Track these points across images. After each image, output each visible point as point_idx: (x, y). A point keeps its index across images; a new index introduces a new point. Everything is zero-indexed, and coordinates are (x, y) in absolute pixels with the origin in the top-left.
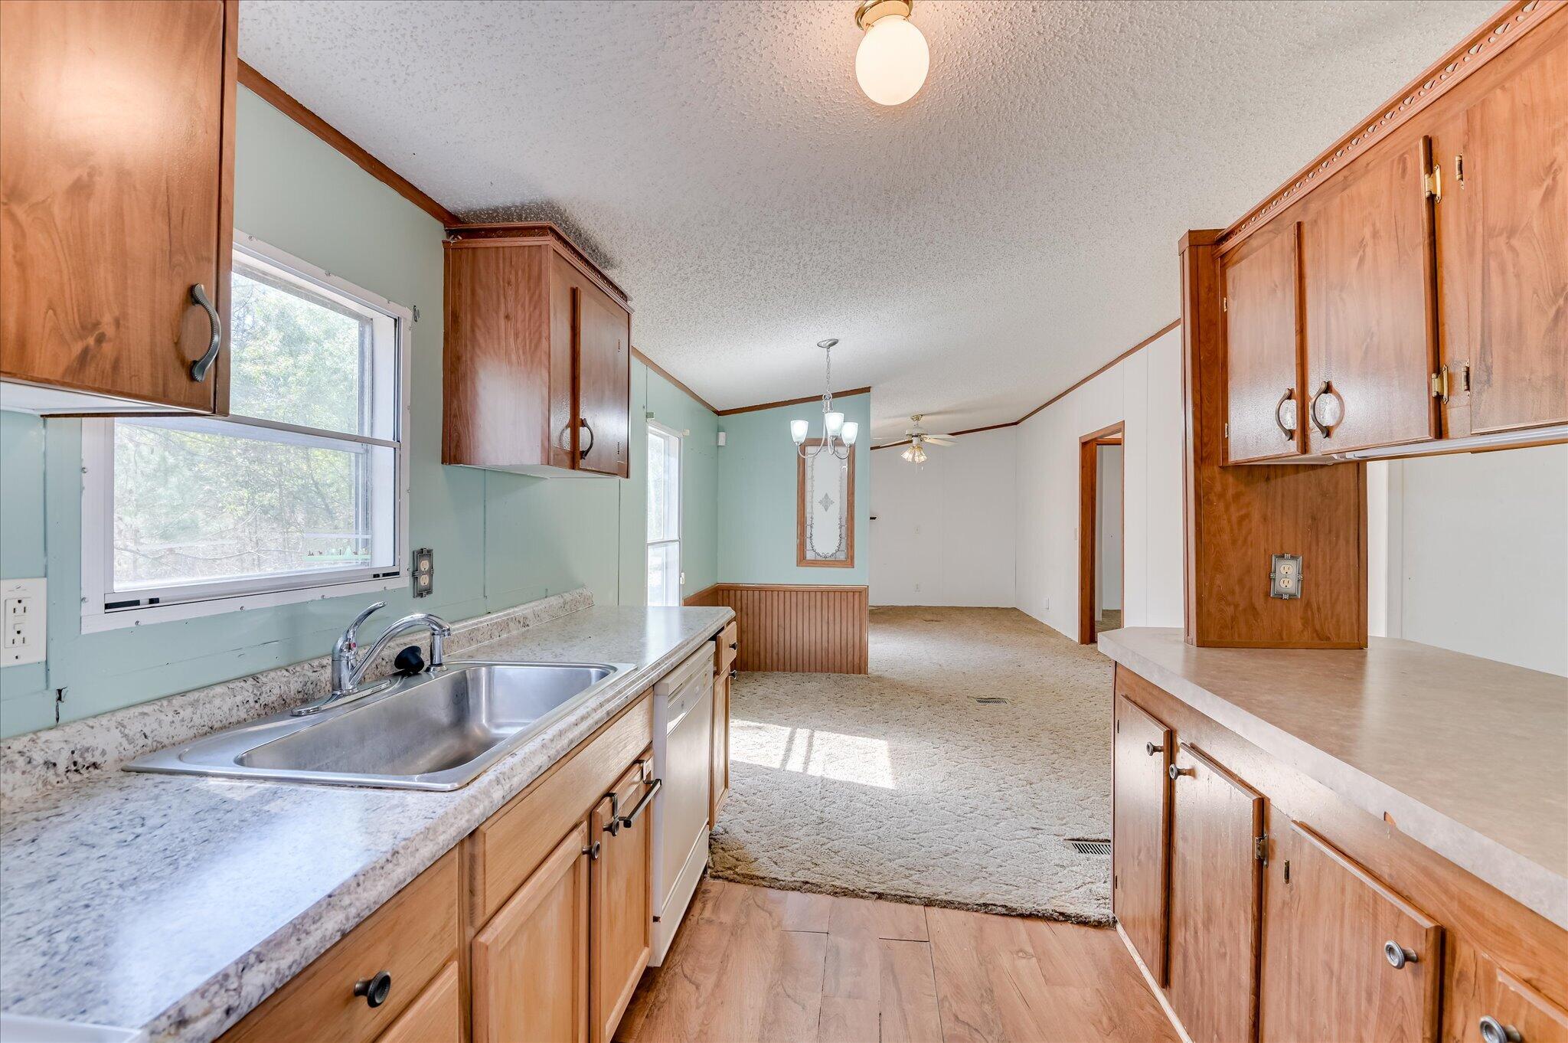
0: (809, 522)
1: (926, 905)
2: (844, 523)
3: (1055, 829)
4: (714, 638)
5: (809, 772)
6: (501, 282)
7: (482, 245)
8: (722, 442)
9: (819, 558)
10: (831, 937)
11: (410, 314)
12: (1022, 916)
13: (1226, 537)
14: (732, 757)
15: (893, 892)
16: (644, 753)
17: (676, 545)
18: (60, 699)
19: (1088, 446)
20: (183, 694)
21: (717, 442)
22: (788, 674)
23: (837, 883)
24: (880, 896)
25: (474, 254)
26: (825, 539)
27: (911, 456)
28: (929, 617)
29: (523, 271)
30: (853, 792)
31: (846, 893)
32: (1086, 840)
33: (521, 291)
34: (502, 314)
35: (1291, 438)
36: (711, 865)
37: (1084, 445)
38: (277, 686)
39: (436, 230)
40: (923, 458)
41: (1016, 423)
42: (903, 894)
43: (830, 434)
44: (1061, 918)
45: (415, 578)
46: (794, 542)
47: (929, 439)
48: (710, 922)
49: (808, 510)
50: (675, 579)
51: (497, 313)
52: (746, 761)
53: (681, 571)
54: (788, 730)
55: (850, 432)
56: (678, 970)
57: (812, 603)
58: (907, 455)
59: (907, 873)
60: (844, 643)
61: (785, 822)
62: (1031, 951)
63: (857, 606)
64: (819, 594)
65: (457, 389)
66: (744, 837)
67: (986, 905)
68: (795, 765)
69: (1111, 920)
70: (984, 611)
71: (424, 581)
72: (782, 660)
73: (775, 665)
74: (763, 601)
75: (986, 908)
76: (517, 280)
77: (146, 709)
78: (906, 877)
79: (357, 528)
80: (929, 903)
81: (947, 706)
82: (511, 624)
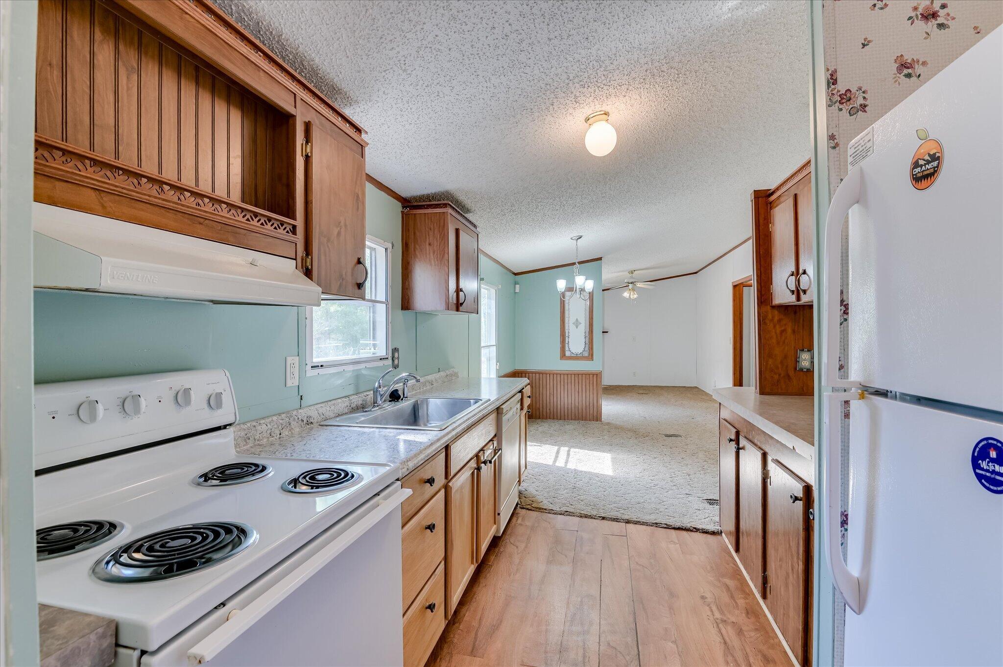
0: (567, 335)
1: (626, 523)
2: (587, 335)
3: (699, 495)
4: (520, 391)
5: (568, 467)
6: (427, 229)
7: (418, 212)
8: (517, 290)
9: (573, 355)
10: (579, 533)
11: (390, 245)
12: (674, 528)
13: (774, 341)
14: (528, 460)
15: (610, 517)
16: (493, 437)
17: (495, 347)
18: (301, 399)
19: (737, 288)
20: (330, 401)
21: (515, 291)
22: (556, 421)
23: (582, 512)
24: (604, 518)
25: (415, 217)
26: (577, 343)
27: (628, 295)
28: (641, 392)
29: (437, 224)
30: (591, 476)
31: (586, 516)
32: (715, 500)
33: (435, 233)
34: (427, 243)
35: (793, 294)
36: (520, 503)
37: (735, 287)
38: (357, 400)
39: (399, 205)
40: (635, 296)
41: (696, 273)
42: (615, 517)
43: (578, 287)
44: (694, 530)
45: (393, 360)
46: (559, 345)
47: (639, 285)
48: (521, 525)
49: (567, 328)
50: (494, 366)
51: (425, 242)
52: (535, 461)
53: (497, 362)
54: (556, 448)
55: (589, 285)
56: (508, 541)
57: (569, 381)
58: (626, 294)
59: (618, 510)
60: (587, 404)
61: (556, 487)
62: (677, 541)
63: (595, 383)
64: (573, 376)
65: (408, 276)
66: (535, 493)
67: (656, 523)
68: (560, 463)
69: (720, 531)
70: (676, 389)
71: (396, 362)
72: (552, 413)
73: (548, 416)
74: (541, 379)
75: (656, 525)
76: (434, 227)
77: (322, 405)
78: (617, 511)
79: (370, 339)
80: (628, 522)
81: (647, 438)
82: (427, 383)
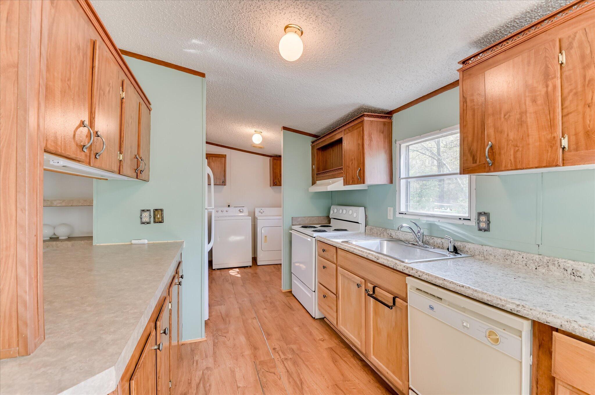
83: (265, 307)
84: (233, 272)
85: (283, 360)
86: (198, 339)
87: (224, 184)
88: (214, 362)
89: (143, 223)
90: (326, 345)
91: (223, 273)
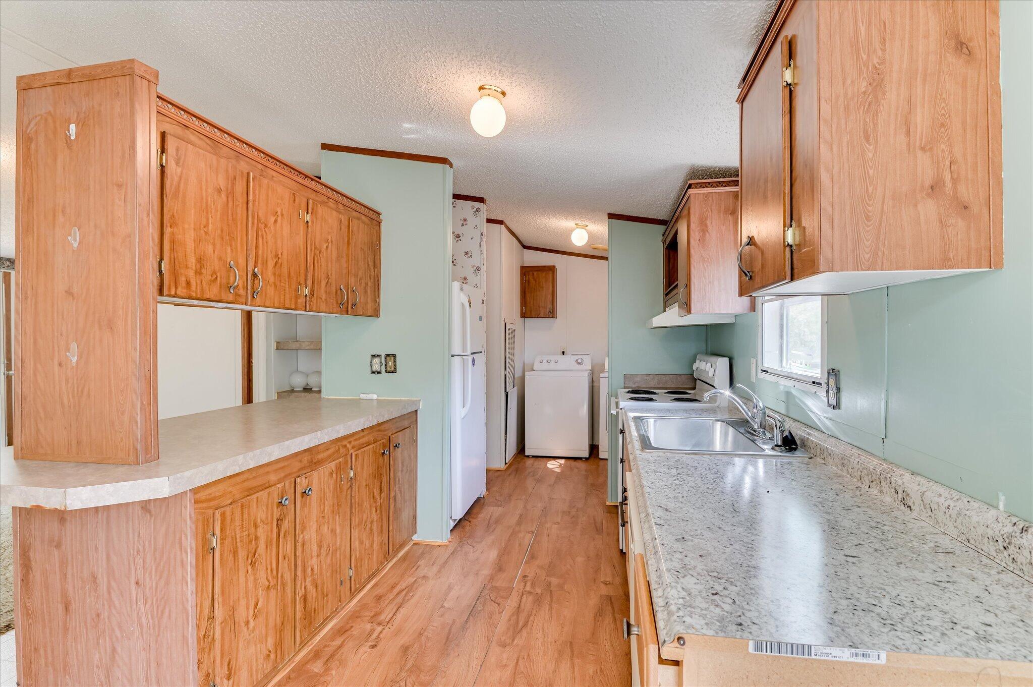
83: (559, 520)
84: (552, 465)
85: (524, 593)
86: (437, 541)
87: (551, 316)
88: (438, 572)
89: (373, 373)
90: (604, 590)
91: (536, 463)
